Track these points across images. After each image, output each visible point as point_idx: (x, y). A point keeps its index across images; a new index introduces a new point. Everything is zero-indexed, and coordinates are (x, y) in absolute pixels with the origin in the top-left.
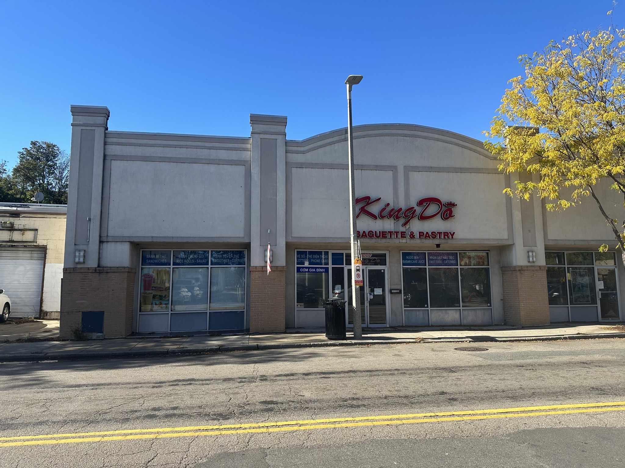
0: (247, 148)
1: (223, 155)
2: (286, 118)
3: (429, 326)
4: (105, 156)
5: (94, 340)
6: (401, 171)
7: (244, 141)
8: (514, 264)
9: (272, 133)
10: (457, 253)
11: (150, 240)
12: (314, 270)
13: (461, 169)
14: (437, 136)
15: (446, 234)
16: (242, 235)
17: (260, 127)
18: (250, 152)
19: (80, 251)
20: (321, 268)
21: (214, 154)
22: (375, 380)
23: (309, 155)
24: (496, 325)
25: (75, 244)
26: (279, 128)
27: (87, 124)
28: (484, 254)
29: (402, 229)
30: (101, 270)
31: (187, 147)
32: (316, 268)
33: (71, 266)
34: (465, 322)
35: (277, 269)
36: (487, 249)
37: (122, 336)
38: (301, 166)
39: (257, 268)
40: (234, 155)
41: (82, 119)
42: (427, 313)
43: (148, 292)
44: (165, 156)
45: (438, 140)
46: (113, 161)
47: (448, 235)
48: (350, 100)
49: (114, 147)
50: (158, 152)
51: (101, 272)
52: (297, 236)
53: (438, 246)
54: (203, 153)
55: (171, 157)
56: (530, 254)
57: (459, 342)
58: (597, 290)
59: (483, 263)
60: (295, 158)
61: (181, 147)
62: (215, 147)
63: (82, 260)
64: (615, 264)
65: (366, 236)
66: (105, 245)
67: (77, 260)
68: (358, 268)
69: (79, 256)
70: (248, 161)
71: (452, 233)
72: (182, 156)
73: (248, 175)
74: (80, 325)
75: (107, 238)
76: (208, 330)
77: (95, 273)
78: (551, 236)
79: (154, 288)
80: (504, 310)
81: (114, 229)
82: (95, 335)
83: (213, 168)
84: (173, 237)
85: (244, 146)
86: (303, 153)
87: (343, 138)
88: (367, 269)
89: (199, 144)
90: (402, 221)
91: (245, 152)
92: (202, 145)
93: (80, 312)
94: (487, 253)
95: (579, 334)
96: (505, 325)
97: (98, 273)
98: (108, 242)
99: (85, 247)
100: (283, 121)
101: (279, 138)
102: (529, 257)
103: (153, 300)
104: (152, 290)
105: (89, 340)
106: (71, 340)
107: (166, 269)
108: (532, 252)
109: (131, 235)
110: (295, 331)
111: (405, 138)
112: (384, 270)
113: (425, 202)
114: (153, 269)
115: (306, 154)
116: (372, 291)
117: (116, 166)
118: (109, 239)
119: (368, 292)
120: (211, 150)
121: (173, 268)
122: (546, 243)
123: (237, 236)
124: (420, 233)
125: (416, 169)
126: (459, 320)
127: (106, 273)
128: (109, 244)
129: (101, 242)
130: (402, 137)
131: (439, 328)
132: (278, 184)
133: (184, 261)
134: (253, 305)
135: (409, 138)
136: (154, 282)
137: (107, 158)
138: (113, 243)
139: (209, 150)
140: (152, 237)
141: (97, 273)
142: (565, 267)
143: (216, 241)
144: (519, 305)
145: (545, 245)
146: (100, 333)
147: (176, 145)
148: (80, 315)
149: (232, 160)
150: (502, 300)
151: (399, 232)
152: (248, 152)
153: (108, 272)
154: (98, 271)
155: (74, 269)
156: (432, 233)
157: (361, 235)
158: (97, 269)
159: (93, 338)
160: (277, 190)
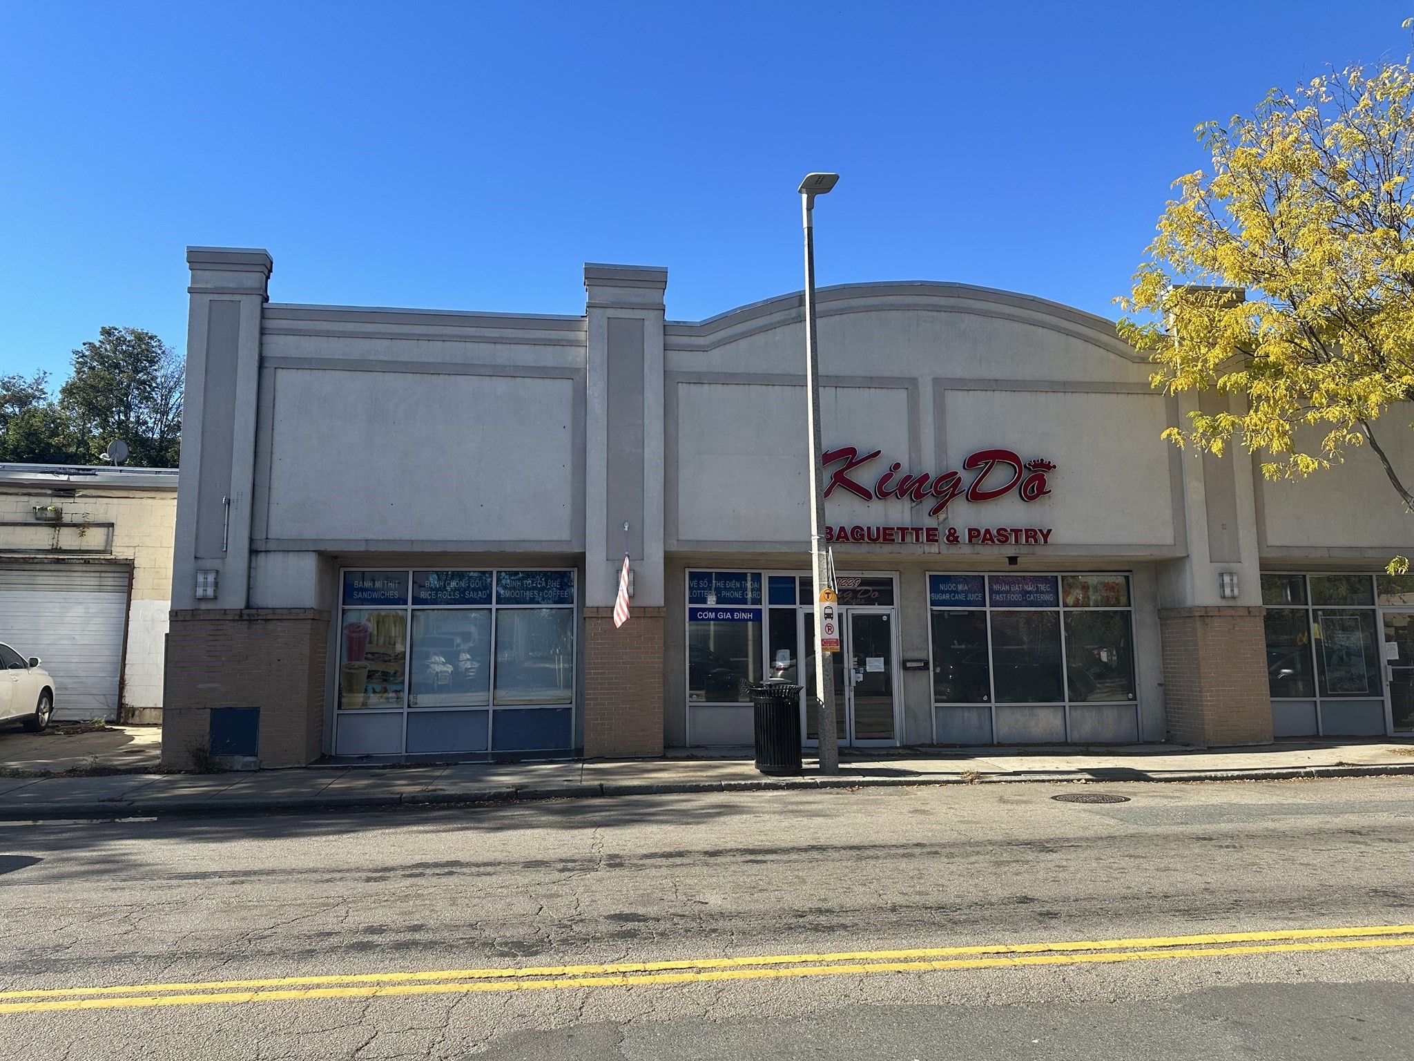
0: (577, 341)
1: (525, 355)
2: (664, 272)
3: (992, 745)
4: (262, 360)
5: (238, 771)
6: (926, 391)
7: (570, 323)
8: (1189, 602)
9: (633, 307)
10: (1057, 577)
11: (362, 549)
12: (729, 615)
13: (1064, 384)
14: (1008, 310)
15: (1031, 534)
16: (565, 535)
17: (608, 294)
18: (584, 348)
19: (206, 572)
20: (744, 611)
21: (504, 354)
22: (870, 868)
23: (716, 354)
24: (1147, 743)
25: (196, 558)
26: (649, 295)
27: (223, 288)
28: (1120, 579)
29: (930, 522)
30: (253, 615)
31: (444, 339)
32: (732, 611)
33: (188, 605)
34: (1075, 736)
35: (645, 612)
36: (1127, 568)
37: (299, 763)
38: (698, 379)
39: (597, 610)
40: (548, 357)
41: (212, 279)
42: (987, 715)
43: (357, 664)
44: (395, 359)
45: (1011, 318)
46: (279, 372)
47: (1037, 536)
48: (810, 229)
49: (281, 339)
50: (380, 350)
51: (252, 618)
52: (691, 538)
53: (1013, 560)
54: (481, 352)
55: (409, 362)
56: (1227, 579)
57: (1061, 781)
58: (1384, 662)
59: (1117, 599)
60: (686, 361)
61: (430, 338)
62: (507, 338)
63: (210, 592)
65: (846, 537)
66: (262, 558)
67: (200, 592)
68: (828, 611)
69: (205, 585)
70: (579, 369)
71: (1045, 532)
72: (431, 360)
73: (580, 399)
74: (208, 737)
75: (266, 543)
76: (490, 750)
77: (240, 622)
78: (1274, 539)
79: (370, 656)
80: (1166, 708)
81: (281, 524)
82: (240, 761)
83: (501, 385)
84: (413, 541)
85: (571, 335)
86: (704, 349)
87: (793, 315)
88: (850, 612)
89: (472, 331)
90: (929, 503)
91: (573, 348)
92: (477, 334)
93: (205, 708)
94: (1127, 578)
95: (1341, 764)
96: (1167, 742)
97: (246, 622)
98: (269, 551)
99: (216, 564)
100: (656, 279)
101: (651, 315)
102: (1222, 586)
103: (367, 682)
104: (366, 659)
105: (226, 771)
106: (187, 772)
107: (397, 613)
108: (1231, 574)
109: (321, 537)
110: (685, 754)
111: (935, 314)
112: (888, 616)
113: (983, 460)
114: (368, 612)
115: (709, 352)
116: (861, 663)
117: (287, 382)
118: (271, 546)
119: (852, 666)
120: (498, 346)
121: (412, 610)
122: (1264, 555)
123: (556, 538)
124: (970, 530)
125: (962, 385)
126: (1062, 730)
127: (263, 622)
128: (271, 556)
129: (253, 552)
130: (929, 313)
131: (1015, 749)
132: (647, 422)
133: (437, 594)
134: (590, 694)
135: (943, 314)
136: (370, 643)
137: (266, 364)
138: (280, 556)
139: (491, 346)
140: (366, 540)
141: (244, 622)
142: (1307, 610)
143: (509, 549)
144: (1201, 696)
145: (1260, 558)
146: (251, 756)
147: (419, 335)
148: (206, 716)
149: (544, 368)
150: (1160, 685)
151: (922, 529)
152: (579, 349)
153: (269, 620)
154: (245, 617)
155: (194, 612)
156: (998, 531)
157: (835, 538)
158: (243, 612)
159: (235, 769)
160: (646, 434)
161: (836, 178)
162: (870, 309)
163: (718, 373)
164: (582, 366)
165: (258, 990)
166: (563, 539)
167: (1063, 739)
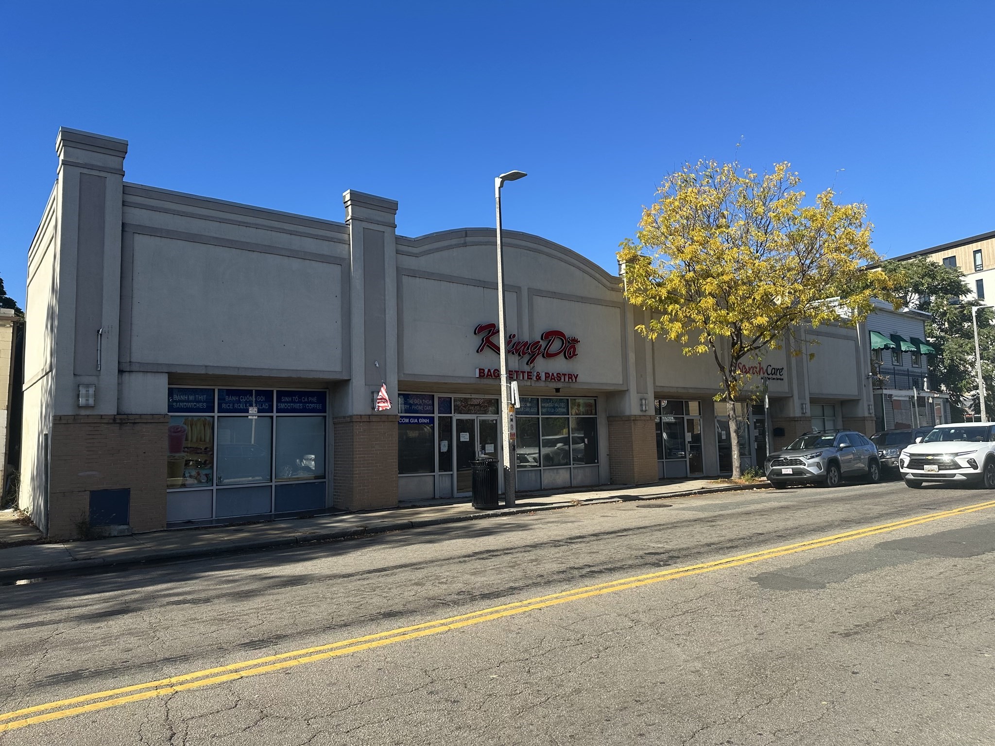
0: (345, 240)
1: (310, 245)
2: (396, 204)
3: (541, 490)
4: (123, 224)
5: (115, 536)
6: (525, 293)
7: (341, 228)
8: (627, 413)
9: (378, 223)
10: (568, 400)
11: (203, 372)
12: (416, 421)
13: (582, 298)
14: (559, 255)
15: (570, 376)
16: (338, 368)
17: (364, 212)
18: (347, 246)
19: (88, 386)
20: (425, 418)
21: (297, 243)
23: (423, 259)
24: (603, 485)
25: (74, 375)
27: (93, 165)
28: (593, 401)
29: (527, 368)
30: (124, 419)
31: (257, 227)
32: (418, 418)
33: (69, 411)
34: (574, 483)
35: (388, 418)
36: (596, 395)
37: (163, 527)
38: (414, 274)
39: (362, 417)
40: (325, 248)
41: (82, 156)
42: (539, 473)
43: (177, 455)
44: (223, 237)
45: (561, 259)
46: (136, 236)
47: (572, 377)
48: (500, 198)
49: (136, 211)
50: (212, 229)
51: (124, 422)
52: (410, 373)
53: (558, 390)
54: (283, 240)
55: (237, 241)
56: (644, 402)
58: (687, 442)
59: (591, 411)
61: (247, 225)
62: (299, 232)
63: (91, 402)
64: (700, 414)
65: (491, 375)
66: (126, 376)
67: (82, 401)
68: (512, 418)
69: (87, 396)
70: (344, 259)
71: (576, 375)
72: (248, 241)
73: (346, 277)
74: (88, 514)
75: (130, 365)
76: (273, 512)
77: (113, 425)
78: (658, 384)
79: (186, 449)
80: (610, 466)
81: (140, 353)
82: (116, 529)
83: (296, 264)
84: (238, 368)
85: (339, 236)
86: (416, 256)
87: (462, 242)
88: (479, 418)
91: (341, 244)
92: (279, 226)
93: (85, 491)
94: (595, 400)
96: (611, 484)
97: (118, 425)
98: (132, 371)
99: (93, 379)
101: (388, 230)
102: (641, 405)
103: (185, 469)
104: (184, 452)
105: (105, 538)
106: (74, 541)
107: (205, 419)
108: (645, 399)
109: (171, 363)
111: (528, 252)
112: (496, 420)
113: (551, 335)
114: (185, 418)
115: (419, 258)
116: (483, 448)
117: (141, 242)
118: (134, 368)
119: (479, 450)
120: (293, 236)
121: (218, 416)
122: (656, 390)
123: (332, 369)
124: (546, 373)
125: (540, 293)
126: (570, 481)
127: (132, 425)
128: (134, 375)
129: (121, 372)
130: (526, 251)
132: (387, 298)
133: (234, 405)
134: (356, 471)
135: (532, 252)
136: (187, 440)
137: (126, 229)
138: (140, 375)
139: (289, 236)
140: (206, 366)
141: (115, 425)
143: (303, 376)
144: (633, 460)
145: (655, 392)
146: (123, 525)
147: (240, 222)
148: (87, 497)
149: (323, 255)
150: (608, 455)
151: (525, 372)
152: (344, 245)
153: (136, 423)
154: (118, 421)
155: (75, 417)
156: (557, 374)
157: (486, 374)
158: (117, 417)
159: (112, 535)
160: (386, 305)
161: (526, 175)
163: (424, 272)
164: (347, 257)
166: (337, 370)
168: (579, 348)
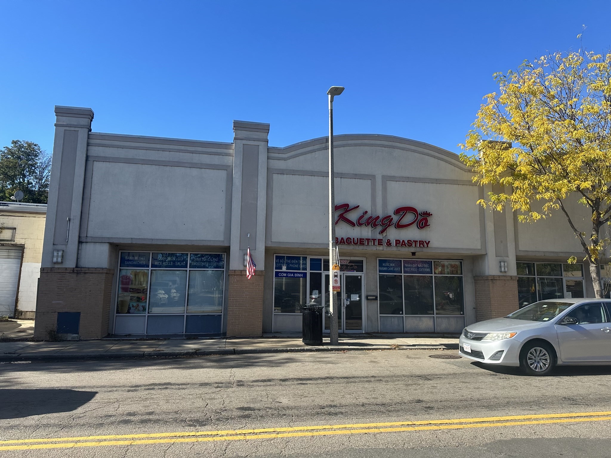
0: (230, 154)
1: (206, 159)
2: (268, 126)
3: (403, 333)
4: (87, 157)
5: (69, 341)
6: (379, 180)
7: (227, 146)
8: (487, 273)
9: (254, 140)
10: (432, 262)
11: (130, 242)
12: (292, 275)
13: (436, 180)
14: (413, 148)
15: (421, 243)
16: (221, 239)
17: (243, 134)
18: (232, 157)
19: (58, 251)
20: (299, 273)
21: (196, 158)
22: (352, 387)
23: (290, 162)
25: (53, 244)
26: (260, 135)
27: (71, 125)
28: (457, 263)
29: (379, 237)
30: (79, 270)
31: (170, 150)
32: (294, 273)
33: (49, 265)
34: (438, 329)
35: (256, 273)
36: (461, 258)
37: (97, 337)
38: (282, 172)
39: (236, 271)
40: (216, 160)
41: (65, 120)
42: (402, 320)
43: (125, 293)
44: (149, 159)
45: (414, 151)
46: (95, 162)
47: (424, 244)
48: (331, 110)
49: (96, 148)
50: (141, 154)
51: (79, 272)
52: (277, 241)
53: (414, 254)
54: (186, 157)
55: (154, 160)
56: (502, 264)
57: (433, 349)
59: (457, 272)
60: (276, 164)
61: (164, 150)
62: (198, 151)
63: (60, 260)
64: (583, 276)
65: (344, 242)
66: (84, 246)
67: (55, 260)
68: (336, 274)
69: (57, 256)
70: (230, 166)
71: (427, 242)
72: (164, 159)
73: (230, 179)
74: (56, 325)
75: (86, 238)
76: (184, 333)
78: (521, 248)
79: (131, 290)
80: (476, 318)
81: (93, 230)
82: (70, 336)
83: (195, 172)
84: (152, 239)
85: (226, 151)
86: (285, 159)
87: (324, 146)
88: (345, 275)
90: (379, 228)
91: (227, 157)
92: (185, 149)
93: (55, 312)
94: (461, 263)
97: (76, 274)
98: (87, 242)
99: (63, 247)
100: (266, 128)
101: (261, 144)
102: (501, 267)
103: (130, 302)
105: (63, 341)
106: (46, 341)
107: (144, 271)
108: (504, 262)
109: (111, 237)
110: (271, 336)
111: (383, 148)
112: (361, 276)
113: (402, 211)
114: (131, 271)
115: (287, 161)
116: (349, 297)
117: (98, 168)
118: (88, 240)
119: (345, 298)
120: (194, 155)
121: (151, 270)
122: (518, 254)
123: (217, 239)
124: (396, 241)
125: (394, 179)
126: (433, 327)
127: (84, 274)
128: (88, 245)
129: (80, 242)
130: (381, 148)
131: (413, 335)
132: (259, 190)
133: (162, 263)
134: (230, 309)
135: (387, 148)
136: (132, 284)
137: (89, 159)
138: (92, 245)
139: (191, 154)
140: (132, 238)
141: (74, 274)
142: (535, 278)
143: (196, 244)
144: (491, 313)
145: (516, 256)
146: (76, 334)
147: (158, 148)
148: (56, 315)
149: (214, 165)
150: (474, 308)
151: (376, 240)
152: (230, 157)
153: (86, 273)
154: (75, 272)
155: (52, 269)
156: (408, 241)
157: (339, 242)
158: (74, 269)
159: (68, 340)
160: (258, 195)
161: (343, 89)
162: (356, 145)
163: (291, 170)
164: (231, 164)
165: (77, 442)
166: (221, 240)
167: (433, 331)
168: (430, 220)
